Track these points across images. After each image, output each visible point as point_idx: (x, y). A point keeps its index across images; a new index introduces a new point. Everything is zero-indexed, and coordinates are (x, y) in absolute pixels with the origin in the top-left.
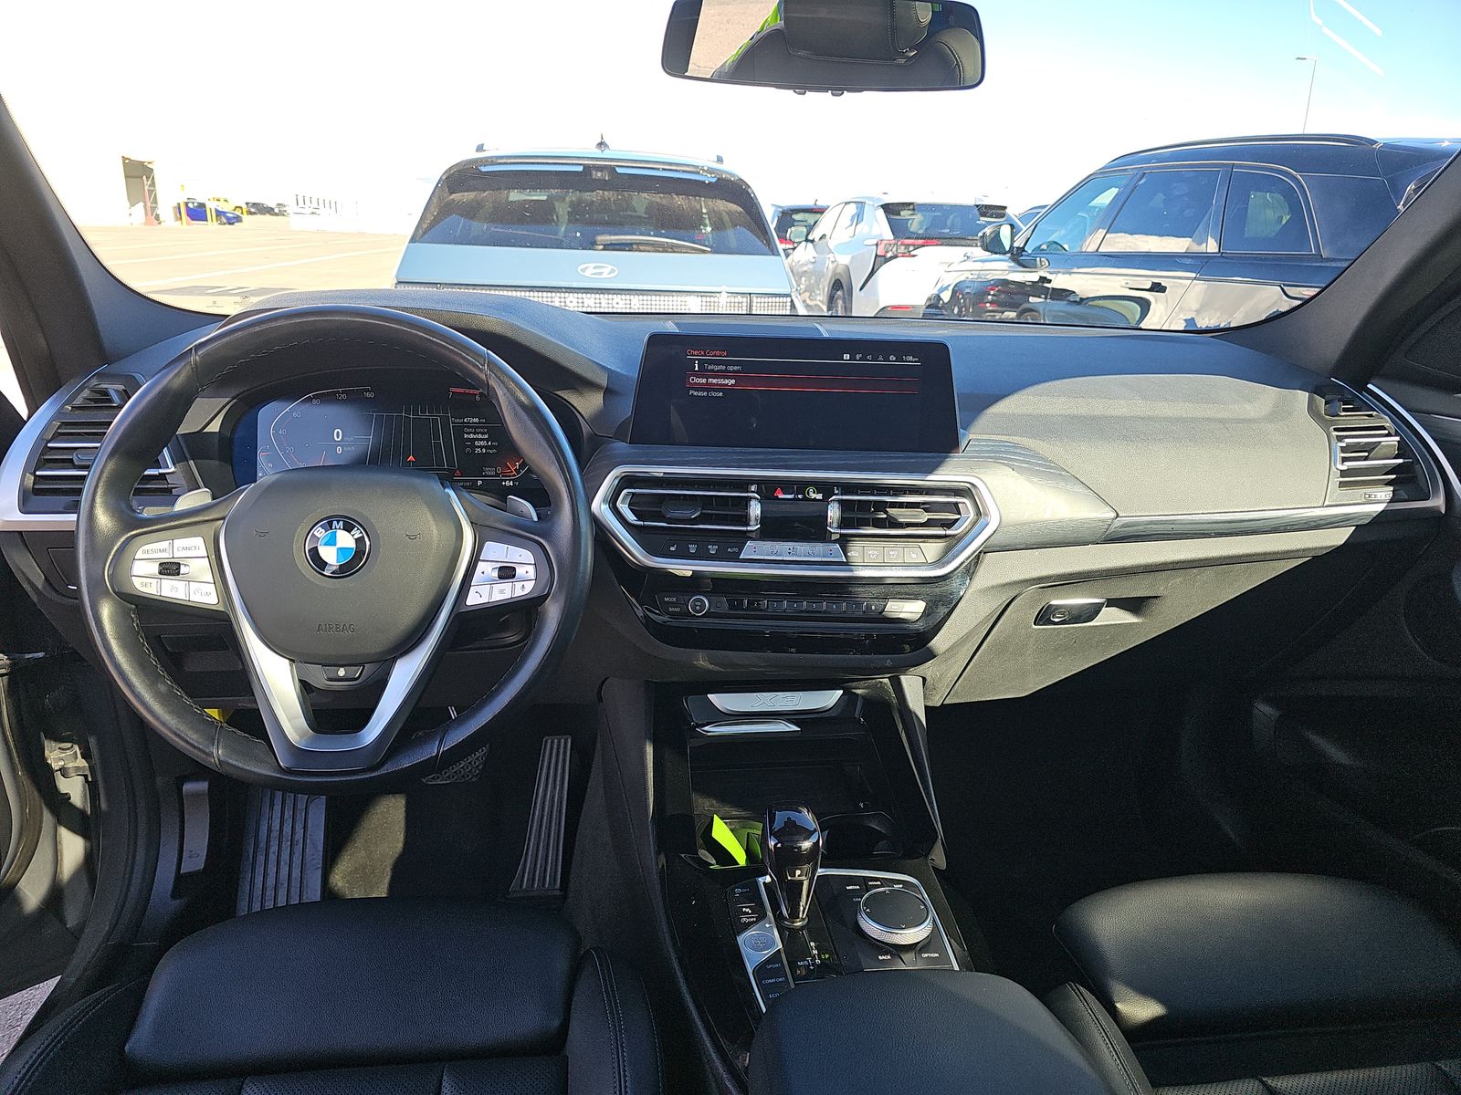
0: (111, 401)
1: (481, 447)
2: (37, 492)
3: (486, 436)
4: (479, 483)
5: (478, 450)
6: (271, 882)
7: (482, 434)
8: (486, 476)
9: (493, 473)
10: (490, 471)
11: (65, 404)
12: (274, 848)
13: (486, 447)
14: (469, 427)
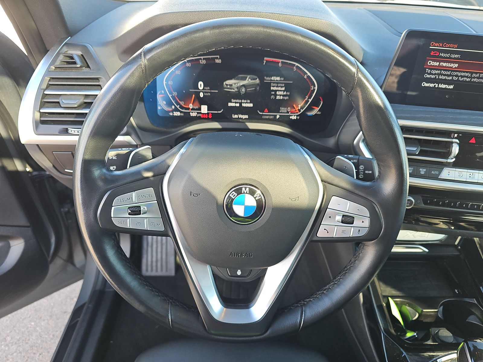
0: (75, 63)
1: (280, 95)
2: (43, 122)
3: (283, 89)
4: (278, 117)
5: (278, 97)
6: (154, 259)
7: (282, 87)
8: (281, 113)
9: (286, 111)
10: (283, 110)
11: (51, 65)
12: (154, 246)
13: (283, 96)
14: (274, 83)
